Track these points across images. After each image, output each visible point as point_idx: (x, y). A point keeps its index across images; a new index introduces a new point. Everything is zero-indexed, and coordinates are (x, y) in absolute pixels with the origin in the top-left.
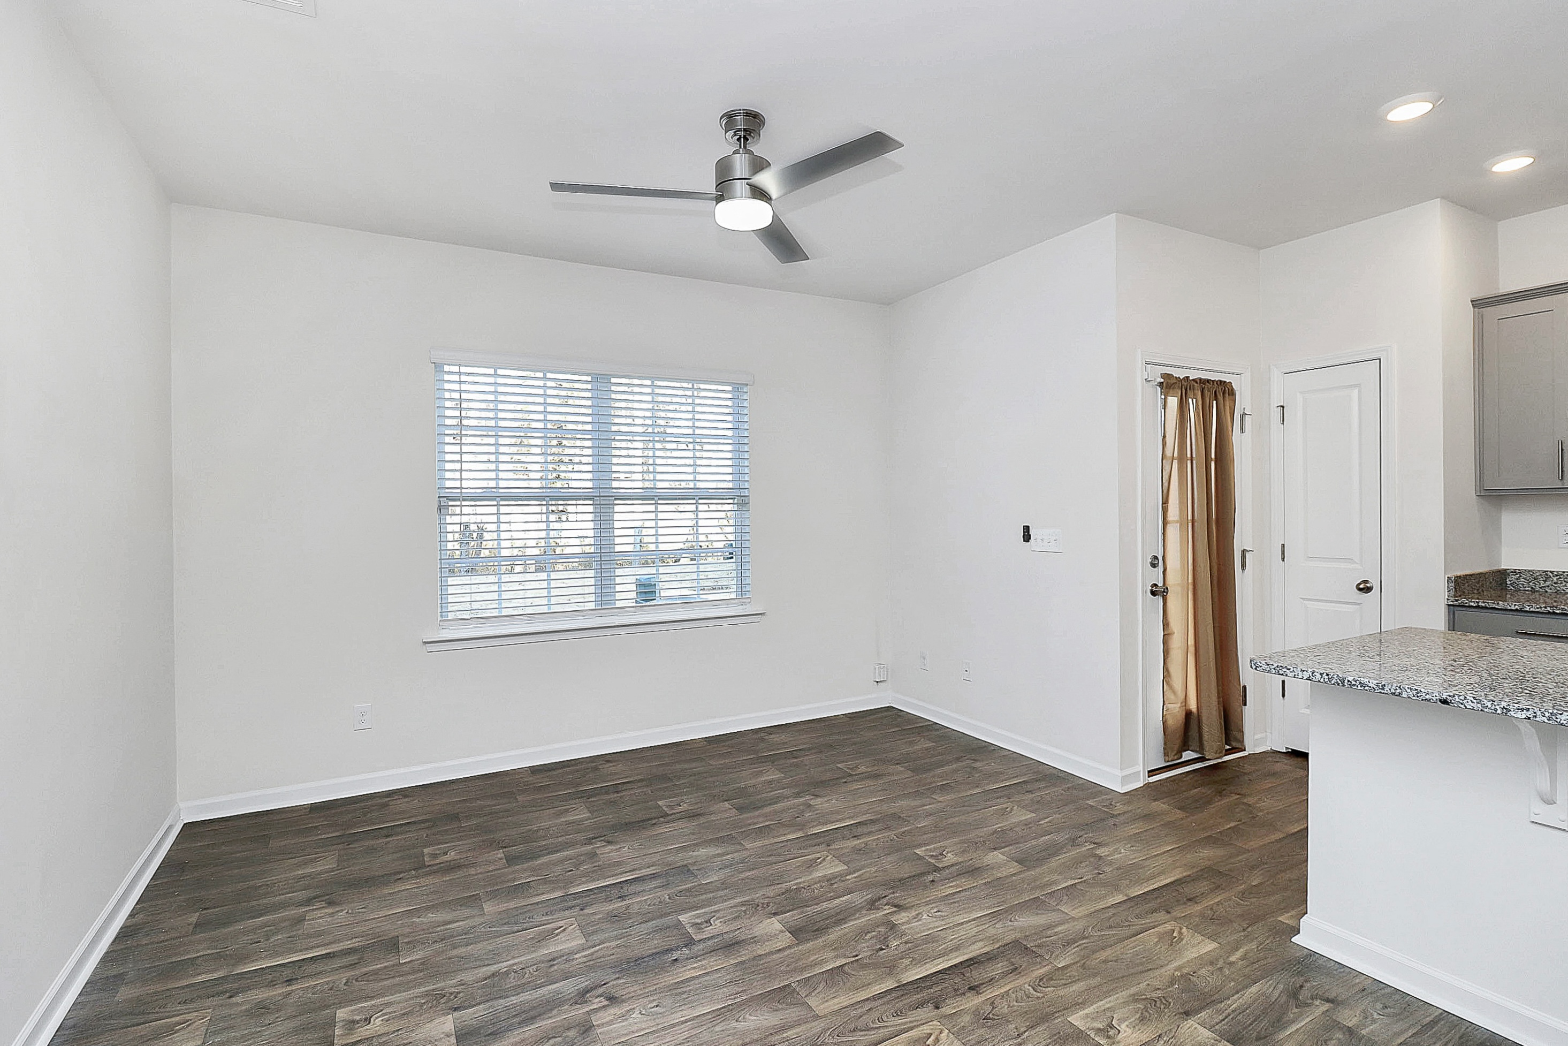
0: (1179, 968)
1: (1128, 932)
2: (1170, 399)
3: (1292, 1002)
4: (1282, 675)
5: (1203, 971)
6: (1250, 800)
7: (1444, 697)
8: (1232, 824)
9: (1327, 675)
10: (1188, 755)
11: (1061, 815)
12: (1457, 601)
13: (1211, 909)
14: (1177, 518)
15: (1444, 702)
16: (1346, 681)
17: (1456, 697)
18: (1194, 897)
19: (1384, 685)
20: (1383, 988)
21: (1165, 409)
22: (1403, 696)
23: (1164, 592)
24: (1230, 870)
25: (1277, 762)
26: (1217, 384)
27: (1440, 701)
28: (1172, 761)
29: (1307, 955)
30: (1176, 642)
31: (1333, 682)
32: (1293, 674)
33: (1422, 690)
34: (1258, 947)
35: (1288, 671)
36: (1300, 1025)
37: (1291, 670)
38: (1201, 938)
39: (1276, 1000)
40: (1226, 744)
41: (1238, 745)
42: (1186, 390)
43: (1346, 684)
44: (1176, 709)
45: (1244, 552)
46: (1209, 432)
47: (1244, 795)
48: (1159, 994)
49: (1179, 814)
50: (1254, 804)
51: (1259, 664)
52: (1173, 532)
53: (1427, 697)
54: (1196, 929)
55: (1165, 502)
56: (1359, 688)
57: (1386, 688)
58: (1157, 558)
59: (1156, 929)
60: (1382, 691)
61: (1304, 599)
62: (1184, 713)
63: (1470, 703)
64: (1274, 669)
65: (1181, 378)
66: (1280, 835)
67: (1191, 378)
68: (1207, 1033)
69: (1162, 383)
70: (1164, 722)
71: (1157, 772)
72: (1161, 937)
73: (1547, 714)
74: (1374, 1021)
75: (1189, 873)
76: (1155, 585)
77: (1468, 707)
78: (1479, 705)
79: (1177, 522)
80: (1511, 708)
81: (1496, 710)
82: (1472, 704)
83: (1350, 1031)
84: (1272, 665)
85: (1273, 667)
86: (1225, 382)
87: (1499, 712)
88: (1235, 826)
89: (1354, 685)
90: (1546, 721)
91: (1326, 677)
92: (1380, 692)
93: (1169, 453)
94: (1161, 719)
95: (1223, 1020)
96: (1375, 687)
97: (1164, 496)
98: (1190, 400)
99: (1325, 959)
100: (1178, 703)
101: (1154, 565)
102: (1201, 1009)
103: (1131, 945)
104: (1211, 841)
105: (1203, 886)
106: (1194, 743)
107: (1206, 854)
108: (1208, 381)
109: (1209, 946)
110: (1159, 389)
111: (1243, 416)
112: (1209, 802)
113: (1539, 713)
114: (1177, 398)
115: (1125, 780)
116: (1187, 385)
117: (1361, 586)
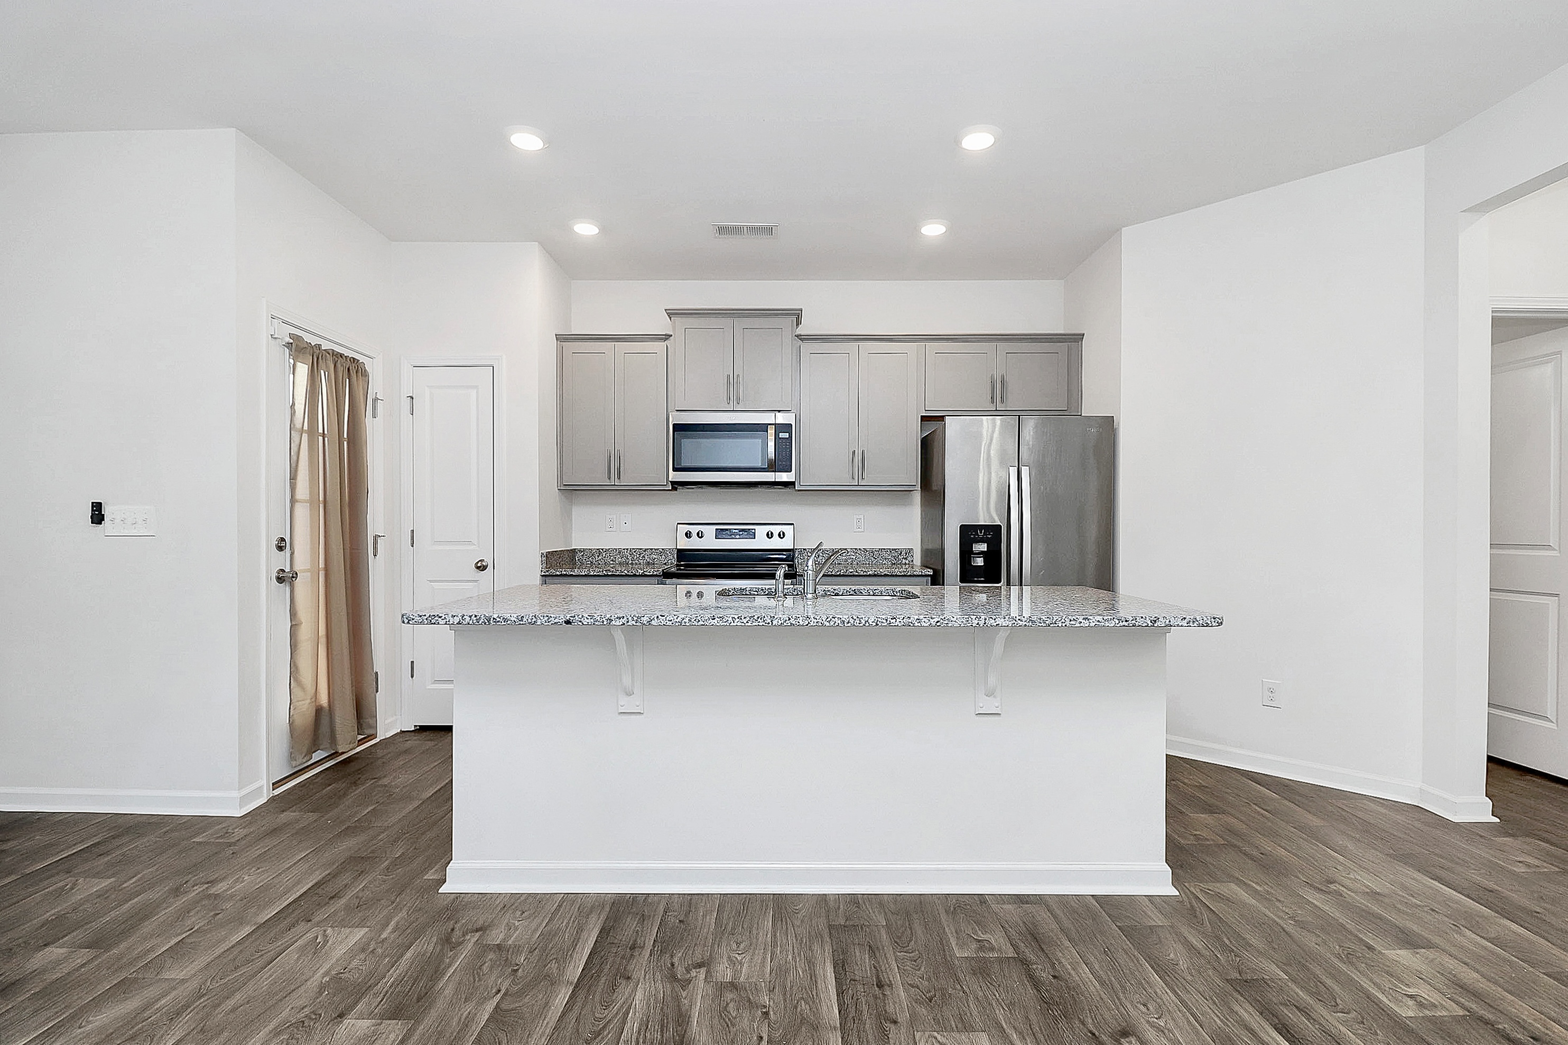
0: (326, 974)
1: (260, 963)
2: (299, 364)
3: (447, 947)
4: (435, 624)
5: (355, 963)
6: (385, 781)
7: (568, 618)
8: (370, 808)
9: (476, 616)
10: (317, 756)
11: (155, 868)
12: (547, 571)
13: (357, 897)
14: (307, 497)
15: (568, 622)
16: (492, 619)
17: (576, 617)
18: (335, 895)
19: (523, 617)
20: (519, 898)
21: (294, 375)
22: (538, 623)
23: (293, 577)
24: (373, 852)
25: (408, 740)
26: (350, 360)
27: (565, 622)
28: (301, 764)
29: (454, 899)
30: (305, 632)
31: (480, 623)
32: (445, 621)
33: (552, 616)
34: (408, 913)
35: (440, 619)
36: (456, 966)
37: (443, 618)
38: (348, 930)
39: (431, 953)
40: (358, 734)
41: (371, 732)
42: (318, 358)
43: (491, 622)
44: (305, 708)
45: (376, 538)
46: (342, 408)
47: (379, 778)
48: (307, 1011)
49: (312, 817)
50: (389, 783)
51: (412, 617)
52: (302, 513)
53: (556, 621)
54: (343, 924)
55: (293, 478)
56: (503, 623)
57: (525, 619)
58: (285, 540)
59: (296, 944)
60: (522, 623)
61: (431, 581)
62: (314, 709)
63: (586, 620)
64: (427, 619)
65: (313, 345)
66: (416, 803)
67: (323, 348)
68: (367, 1023)
69: (292, 343)
70: (291, 724)
71: (284, 781)
72: (302, 950)
73: (635, 618)
74: (516, 929)
75: (327, 872)
76: (283, 571)
77: (585, 623)
78: (592, 620)
79: (305, 501)
80: (613, 618)
81: (603, 622)
82: (587, 621)
83: (499, 947)
84: (425, 615)
85: (425, 617)
86: (358, 361)
87: (605, 623)
88: (373, 809)
89: (499, 621)
90: (635, 624)
91: (475, 619)
92: (520, 624)
93: (298, 425)
94: (288, 722)
95: (382, 1000)
96: (515, 619)
97: (293, 471)
98: (322, 372)
99: (470, 895)
100: (307, 699)
101: (280, 549)
102: (356, 1003)
103: (265, 977)
104: (350, 831)
105: (346, 878)
106: (325, 742)
107: (349, 845)
108: (341, 355)
109: (359, 935)
110: (287, 351)
111: (375, 400)
112: (345, 795)
113: (630, 619)
114: (307, 366)
115: (243, 800)
116: (319, 353)
117: (479, 565)
